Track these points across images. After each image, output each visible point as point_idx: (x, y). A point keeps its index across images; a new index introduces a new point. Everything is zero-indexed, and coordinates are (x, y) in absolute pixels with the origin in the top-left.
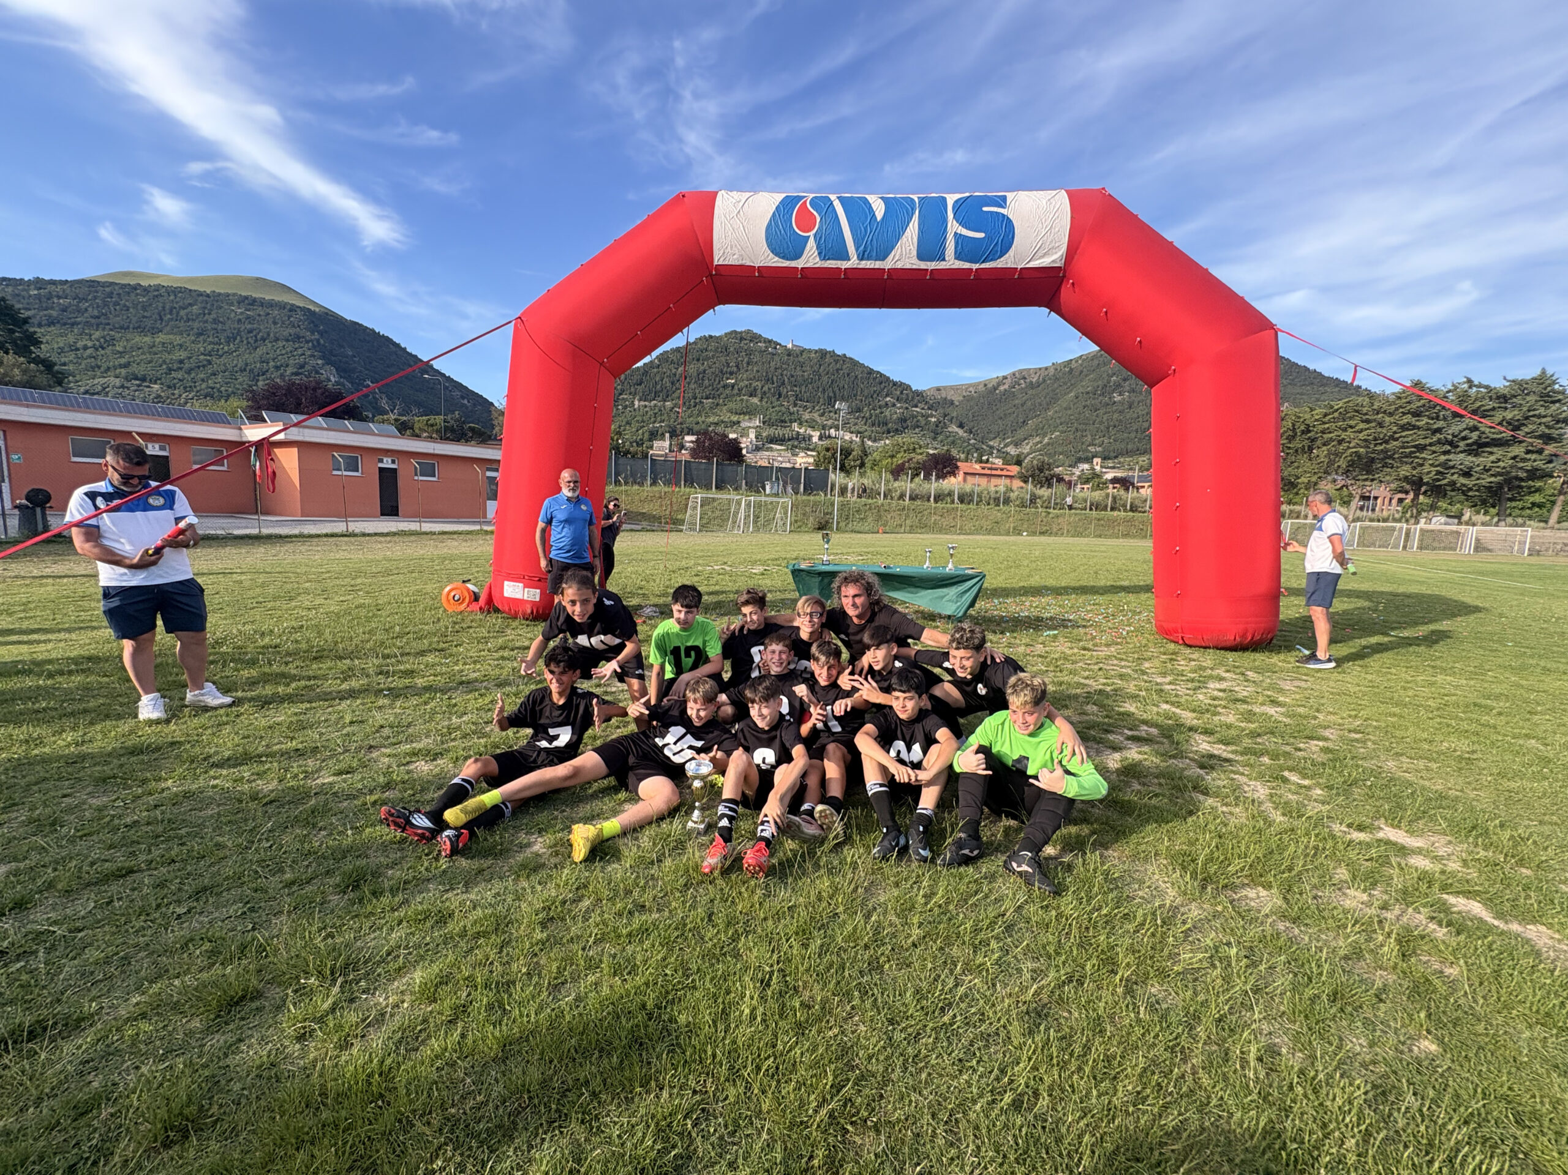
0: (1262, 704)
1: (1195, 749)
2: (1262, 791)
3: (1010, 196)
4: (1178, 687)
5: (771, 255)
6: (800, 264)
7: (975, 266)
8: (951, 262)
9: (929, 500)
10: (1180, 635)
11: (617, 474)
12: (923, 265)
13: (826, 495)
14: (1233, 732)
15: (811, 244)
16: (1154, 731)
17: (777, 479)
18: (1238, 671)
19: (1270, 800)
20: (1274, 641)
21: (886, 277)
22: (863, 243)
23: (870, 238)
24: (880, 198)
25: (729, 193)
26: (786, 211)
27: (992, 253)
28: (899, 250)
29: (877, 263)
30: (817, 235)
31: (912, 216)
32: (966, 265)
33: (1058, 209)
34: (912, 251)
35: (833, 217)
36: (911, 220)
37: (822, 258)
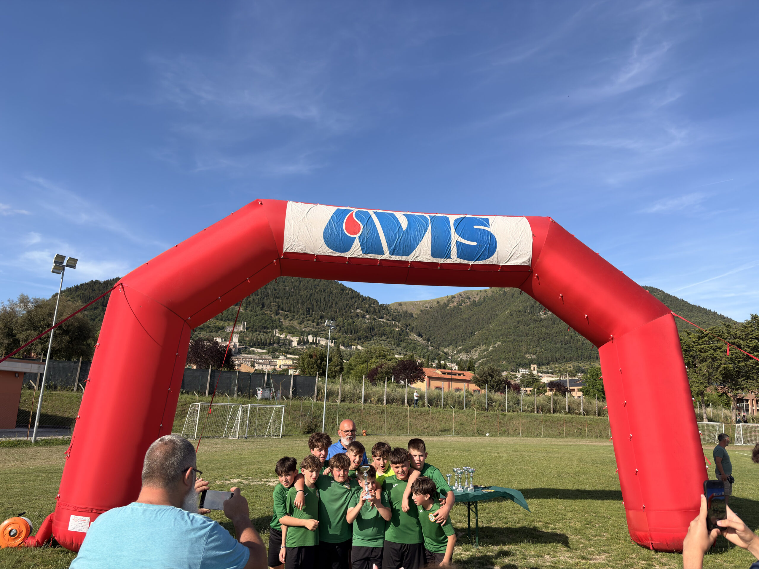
3: (491, 219)
5: (327, 248)
6: (348, 255)
7: (471, 263)
8: (454, 259)
12: (435, 260)
15: (357, 244)
17: (268, 384)
21: (409, 266)
22: (393, 244)
23: (399, 241)
24: (404, 215)
25: (295, 203)
26: (338, 220)
27: (482, 255)
28: (419, 250)
29: (403, 257)
30: (361, 237)
31: (427, 228)
32: (465, 262)
33: (524, 230)
34: (427, 251)
35: (372, 226)
36: (426, 231)
37: (364, 252)
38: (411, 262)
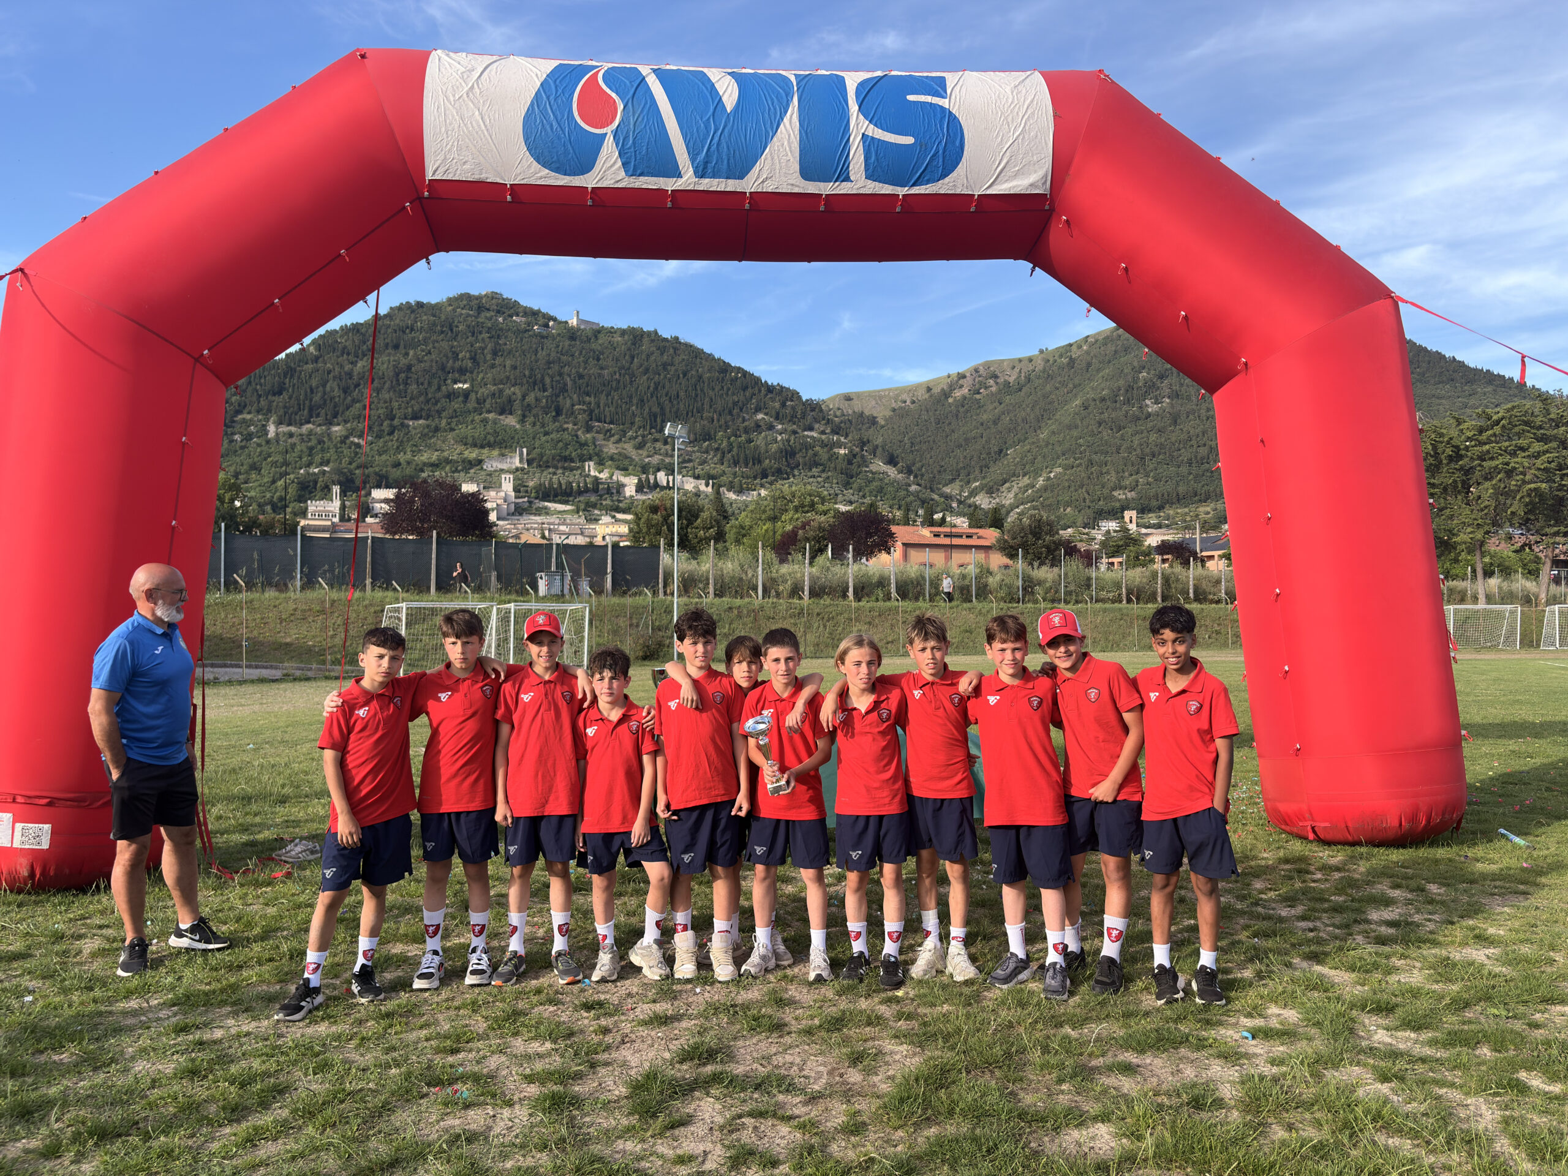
0: (1464, 944)
1: (1364, 1043)
2: (1488, 1115)
3: (951, 79)
4: (1318, 924)
5: (535, 163)
6: (589, 181)
7: (902, 191)
8: (859, 183)
9: (844, 596)
10: (1309, 824)
11: (230, 569)
12: (812, 188)
13: (655, 593)
14: (1423, 1005)
15: (609, 151)
16: (1292, 1015)
17: (560, 566)
18: (1413, 884)
19: (1504, 1131)
20: (1463, 824)
21: (747, 206)
22: (703, 147)
23: (716, 139)
24: (729, 74)
25: (452, 54)
26: (560, 91)
27: (929, 169)
28: (769, 161)
29: (731, 182)
30: (619, 132)
31: (788, 106)
32: (887, 189)
33: (1032, 101)
34: (790, 164)
35: (646, 103)
36: (786, 112)
37: (630, 172)
38: (751, 193)
